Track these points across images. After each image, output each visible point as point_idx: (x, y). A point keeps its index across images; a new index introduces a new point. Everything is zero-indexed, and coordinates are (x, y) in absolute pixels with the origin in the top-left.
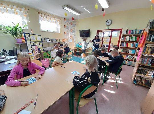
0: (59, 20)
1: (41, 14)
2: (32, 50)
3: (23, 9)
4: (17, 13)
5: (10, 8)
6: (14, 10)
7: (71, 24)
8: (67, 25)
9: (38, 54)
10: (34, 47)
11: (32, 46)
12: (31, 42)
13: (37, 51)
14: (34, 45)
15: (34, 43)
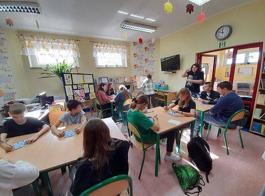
0: (124, 47)
1: (96, 44)
2: (73, 96)
3: (72, 41)
4: (64, 48)
5: (56, 42)
6: (61, 44)
7: (146, 50)
8: (139, 53)
9: (83, 101)
10: (78, 92)
12: (72, 85)
13: (83, 97)
14: (77, 89)
15: (79, 86)
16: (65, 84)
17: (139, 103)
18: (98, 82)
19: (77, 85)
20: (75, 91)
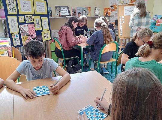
2: (19, 34)
10: (25, 27)
11: (19, 23)
12: (18, 15)
13: (33, 37)
14: (25, 23)
15: (27, 19)
16: (7, 14)
17: (156, 48)
18: (53, 12)
19: (24, 15)
20: (22, 26)
